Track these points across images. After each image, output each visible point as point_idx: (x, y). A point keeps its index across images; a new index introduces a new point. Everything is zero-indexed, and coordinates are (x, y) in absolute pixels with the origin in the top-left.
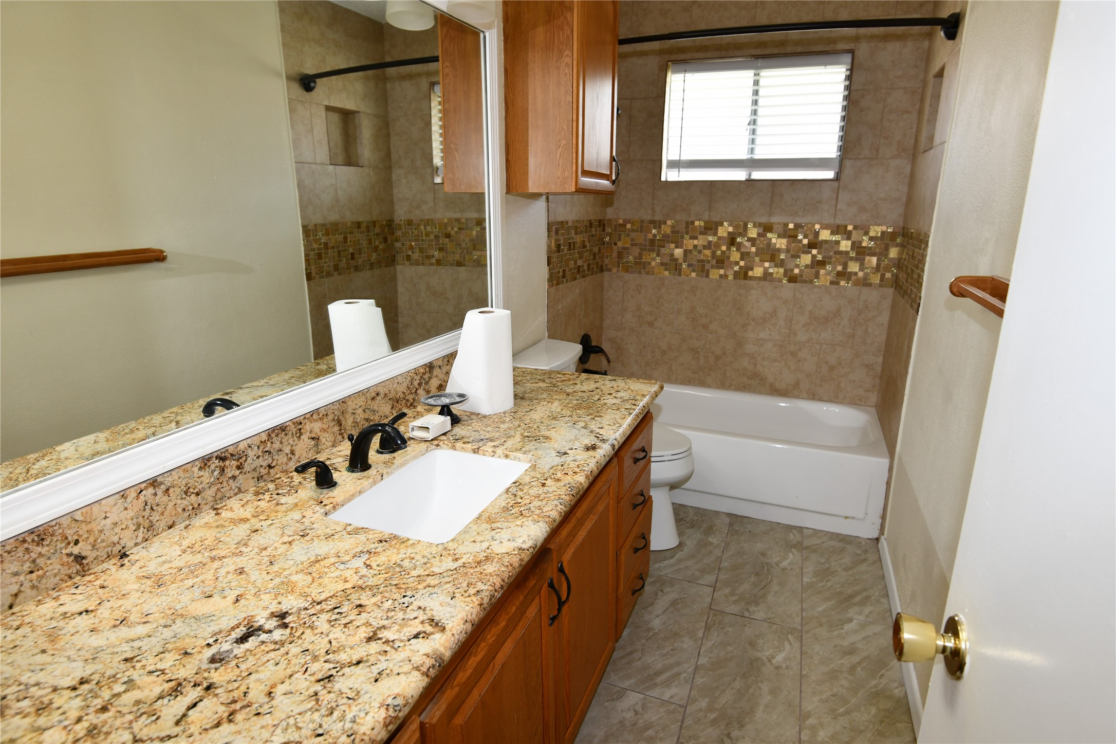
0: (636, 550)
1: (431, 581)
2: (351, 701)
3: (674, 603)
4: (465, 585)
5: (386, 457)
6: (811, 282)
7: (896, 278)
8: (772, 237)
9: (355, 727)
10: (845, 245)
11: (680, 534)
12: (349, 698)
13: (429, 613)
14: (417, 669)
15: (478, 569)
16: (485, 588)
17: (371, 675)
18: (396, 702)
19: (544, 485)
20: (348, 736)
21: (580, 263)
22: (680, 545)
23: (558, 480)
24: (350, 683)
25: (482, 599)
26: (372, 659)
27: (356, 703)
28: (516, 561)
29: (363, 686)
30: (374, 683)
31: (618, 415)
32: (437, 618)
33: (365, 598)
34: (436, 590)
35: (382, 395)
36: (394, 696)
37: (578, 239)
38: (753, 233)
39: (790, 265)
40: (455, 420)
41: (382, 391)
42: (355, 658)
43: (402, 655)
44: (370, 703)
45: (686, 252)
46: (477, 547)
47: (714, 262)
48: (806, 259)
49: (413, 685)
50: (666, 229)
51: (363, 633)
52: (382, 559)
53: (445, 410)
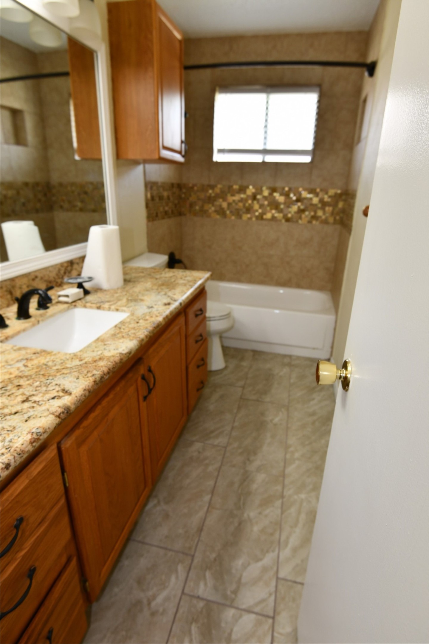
0: (198, 367)
1: (65, 371)
2: (9, 432)
3: (222, 397)
4: (85, 372)
5: (42, 311)
6: (297, 221)
7: (341, 219)
8: (276, 195)
9: (11, 444)
10: (315, 200)
11: (226, 361)
12: (8, 431)
13: (62, 387)
14: (53, 414)
15: (95, 364)
16: (98, 373)
17: (23, 419)
18: (38, 431)
19: (138, 323)
20: (6, 449)
21: (167, 209)
22: (226, 368)
23: (147, 320)
24: (10, 423)
25: (96, 378)
26: (24, 411)
27: (13, 432)
28: (117, 359)
29: (18, 424)
30: (25, 422)
31: (184, 289)
32: (66, 389)
33: (22, 382)
34: (68, 375)
35: (39, 278)
36: (37, 428)
37: (165, 194)
38: (266, 193)
39: (285, 211)
40: (86, 292)
41: (39, 275)
42: (14, 411)
43: (44, 408)
44: (21, 432)
45: (229, 204)
46: (95, 354)
47: (244, 210)
48: (295, 208)
49: (49, 422)
50: (217, 190)
51: (20, 399)
52: (35, 362)
53: (80, 286)
